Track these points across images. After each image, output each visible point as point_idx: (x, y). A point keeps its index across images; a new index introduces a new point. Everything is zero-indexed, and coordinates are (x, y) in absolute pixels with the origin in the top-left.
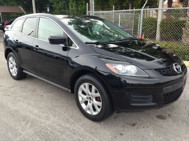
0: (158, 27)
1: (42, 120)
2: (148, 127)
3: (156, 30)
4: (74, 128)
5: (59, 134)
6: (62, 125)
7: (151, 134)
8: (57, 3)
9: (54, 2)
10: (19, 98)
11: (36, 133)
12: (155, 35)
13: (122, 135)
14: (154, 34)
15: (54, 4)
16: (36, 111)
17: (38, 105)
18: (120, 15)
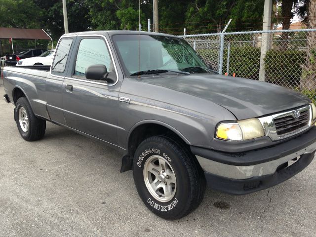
0: (262, 62)
1: (30, 207)
2: (194, 220)
3: (259, 66)
4: (76, 220)
5: (49, 228)
6: (57, 215)
7: (196, 232)
8: (103, 25)
9: (99, 24)
10: (5, 173)
11: (13, 225)
12: (258, 75)
13: (149, 231)
14: (256, 73)
15: (98, 26)
16: (24, 192)
17: (31, 184)
18: (194, 43)
